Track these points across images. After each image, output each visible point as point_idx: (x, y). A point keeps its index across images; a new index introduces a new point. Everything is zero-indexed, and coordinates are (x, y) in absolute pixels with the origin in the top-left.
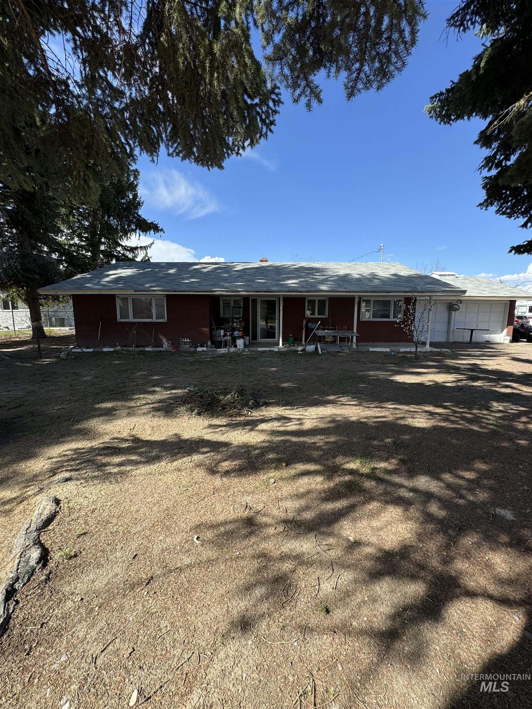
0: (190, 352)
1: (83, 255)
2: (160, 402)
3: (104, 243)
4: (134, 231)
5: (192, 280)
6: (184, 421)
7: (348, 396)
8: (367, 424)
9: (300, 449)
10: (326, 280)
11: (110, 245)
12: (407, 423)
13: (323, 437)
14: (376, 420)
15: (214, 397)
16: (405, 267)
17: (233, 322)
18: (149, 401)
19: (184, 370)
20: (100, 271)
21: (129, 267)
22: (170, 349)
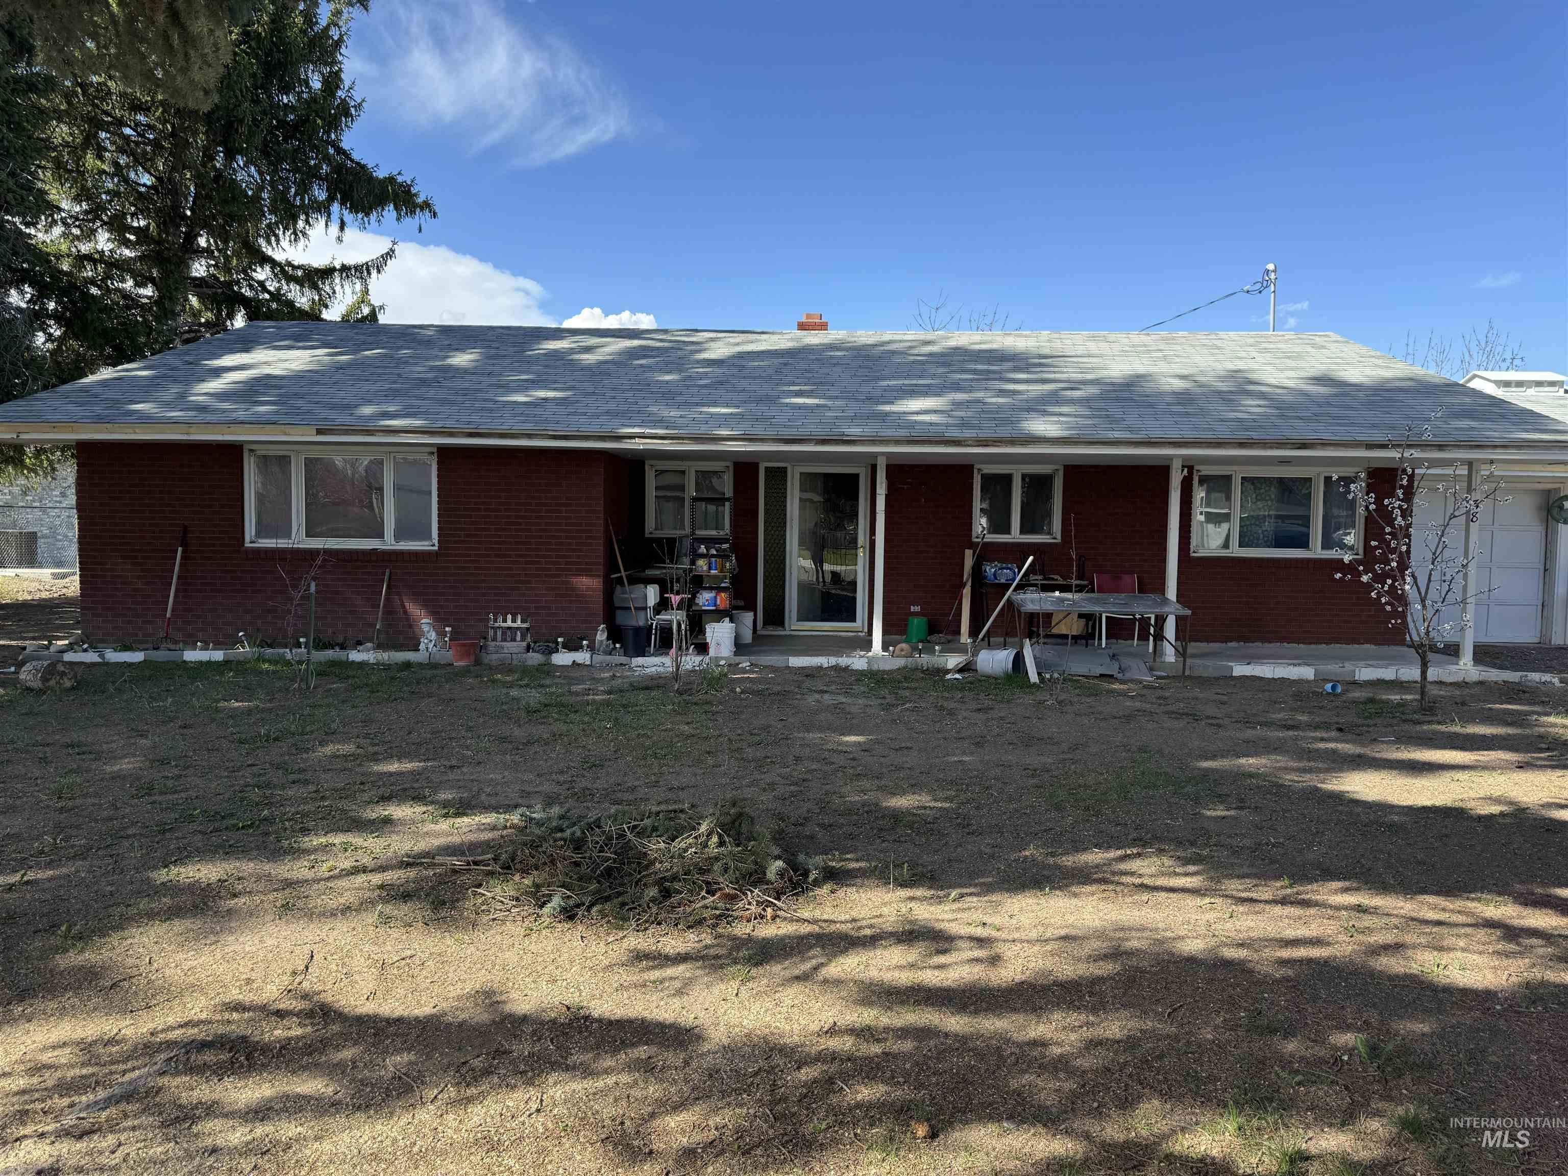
0: (525, 671)
1: (126, 296)
2: (409, 865)
3: (208, 252)
4: (323, 208)
5: (542, 394)
6: (508, 941)
7: (1161, 852)
8: (1251, 972)
9: (983, 1067)
10: (1054, 398)
11: (227, 258)
12: (1415, 969)
13: (1075, 1018)
14: (1286, 953)
15: (628, 846)
16: (1364, 350)
17: (696, 556)
18: (366, 860)
19: (503, 739)
20: (186, 353)
21: (298, 340)
22: (448, 656)
